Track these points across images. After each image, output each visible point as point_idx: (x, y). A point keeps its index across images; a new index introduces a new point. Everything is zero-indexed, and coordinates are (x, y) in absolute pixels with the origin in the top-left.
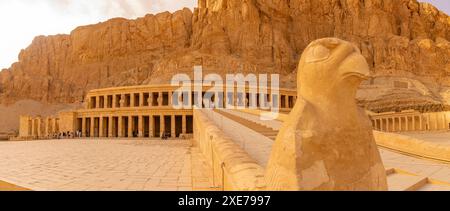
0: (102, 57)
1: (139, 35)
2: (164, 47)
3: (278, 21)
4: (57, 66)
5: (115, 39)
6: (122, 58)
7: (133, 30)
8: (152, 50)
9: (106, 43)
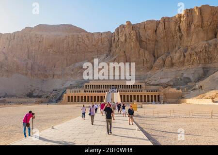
0: (63, 53)
1: (84, 43)
2: (97, 51)
3: (150, 44)
4: (33, 54)
5: (71, 44)
6: (74, 55)
7: (80, 40)
8: (91, 52)
9: (65, 45)
